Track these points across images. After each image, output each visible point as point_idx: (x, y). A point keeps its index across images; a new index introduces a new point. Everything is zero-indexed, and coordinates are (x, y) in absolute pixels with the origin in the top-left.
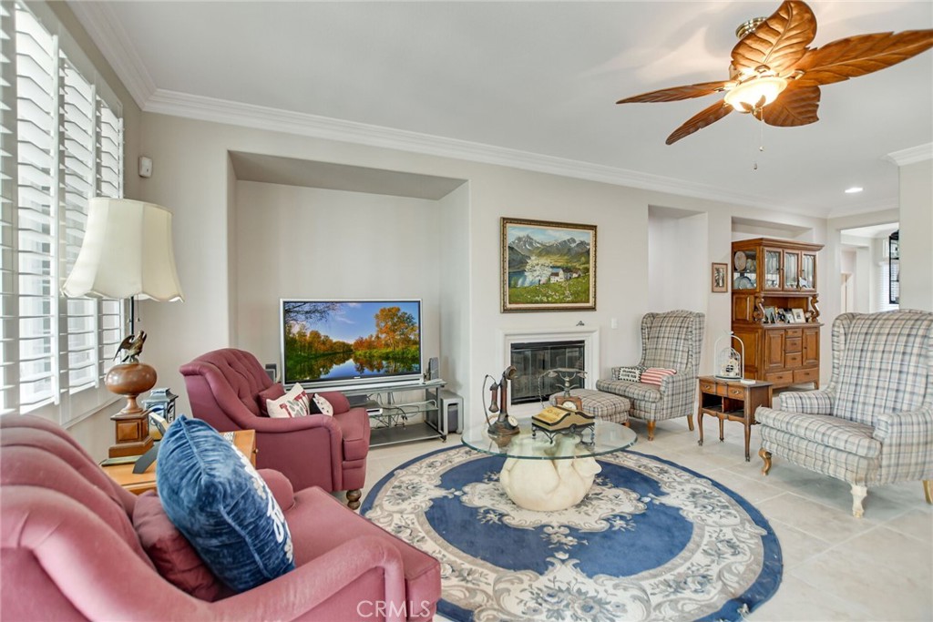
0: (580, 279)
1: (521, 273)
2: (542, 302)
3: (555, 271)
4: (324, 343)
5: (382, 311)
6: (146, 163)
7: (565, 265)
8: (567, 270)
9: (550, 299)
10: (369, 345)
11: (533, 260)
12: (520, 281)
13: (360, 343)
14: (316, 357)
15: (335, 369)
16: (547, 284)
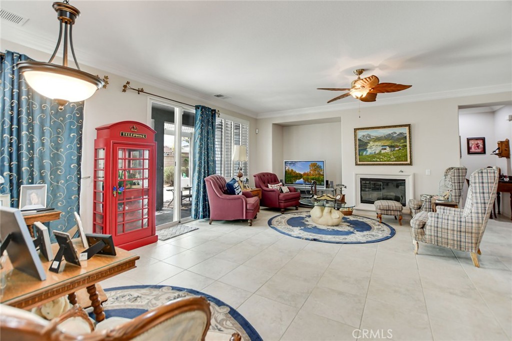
0: (400, 151)
1: (365, 149)
2: (377, 161)
3: (384, 147)
4: (294, 173)
5: (312, 164)
6: (257, 130)
7: (390, 144)
8: (391, 147)
9: (381, 160)
10: (308, 175)
11: (371, 143)
12: (364, 153)
13: (305, 174)
14: (292, 177)
15: (298, 181)
16: (380, 153)
